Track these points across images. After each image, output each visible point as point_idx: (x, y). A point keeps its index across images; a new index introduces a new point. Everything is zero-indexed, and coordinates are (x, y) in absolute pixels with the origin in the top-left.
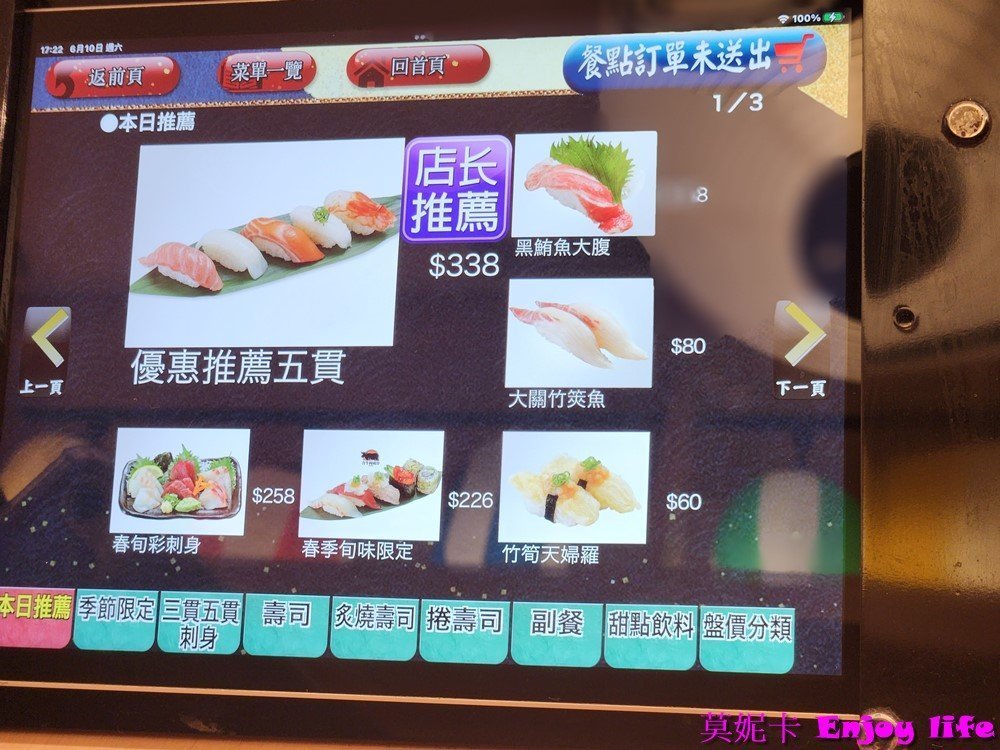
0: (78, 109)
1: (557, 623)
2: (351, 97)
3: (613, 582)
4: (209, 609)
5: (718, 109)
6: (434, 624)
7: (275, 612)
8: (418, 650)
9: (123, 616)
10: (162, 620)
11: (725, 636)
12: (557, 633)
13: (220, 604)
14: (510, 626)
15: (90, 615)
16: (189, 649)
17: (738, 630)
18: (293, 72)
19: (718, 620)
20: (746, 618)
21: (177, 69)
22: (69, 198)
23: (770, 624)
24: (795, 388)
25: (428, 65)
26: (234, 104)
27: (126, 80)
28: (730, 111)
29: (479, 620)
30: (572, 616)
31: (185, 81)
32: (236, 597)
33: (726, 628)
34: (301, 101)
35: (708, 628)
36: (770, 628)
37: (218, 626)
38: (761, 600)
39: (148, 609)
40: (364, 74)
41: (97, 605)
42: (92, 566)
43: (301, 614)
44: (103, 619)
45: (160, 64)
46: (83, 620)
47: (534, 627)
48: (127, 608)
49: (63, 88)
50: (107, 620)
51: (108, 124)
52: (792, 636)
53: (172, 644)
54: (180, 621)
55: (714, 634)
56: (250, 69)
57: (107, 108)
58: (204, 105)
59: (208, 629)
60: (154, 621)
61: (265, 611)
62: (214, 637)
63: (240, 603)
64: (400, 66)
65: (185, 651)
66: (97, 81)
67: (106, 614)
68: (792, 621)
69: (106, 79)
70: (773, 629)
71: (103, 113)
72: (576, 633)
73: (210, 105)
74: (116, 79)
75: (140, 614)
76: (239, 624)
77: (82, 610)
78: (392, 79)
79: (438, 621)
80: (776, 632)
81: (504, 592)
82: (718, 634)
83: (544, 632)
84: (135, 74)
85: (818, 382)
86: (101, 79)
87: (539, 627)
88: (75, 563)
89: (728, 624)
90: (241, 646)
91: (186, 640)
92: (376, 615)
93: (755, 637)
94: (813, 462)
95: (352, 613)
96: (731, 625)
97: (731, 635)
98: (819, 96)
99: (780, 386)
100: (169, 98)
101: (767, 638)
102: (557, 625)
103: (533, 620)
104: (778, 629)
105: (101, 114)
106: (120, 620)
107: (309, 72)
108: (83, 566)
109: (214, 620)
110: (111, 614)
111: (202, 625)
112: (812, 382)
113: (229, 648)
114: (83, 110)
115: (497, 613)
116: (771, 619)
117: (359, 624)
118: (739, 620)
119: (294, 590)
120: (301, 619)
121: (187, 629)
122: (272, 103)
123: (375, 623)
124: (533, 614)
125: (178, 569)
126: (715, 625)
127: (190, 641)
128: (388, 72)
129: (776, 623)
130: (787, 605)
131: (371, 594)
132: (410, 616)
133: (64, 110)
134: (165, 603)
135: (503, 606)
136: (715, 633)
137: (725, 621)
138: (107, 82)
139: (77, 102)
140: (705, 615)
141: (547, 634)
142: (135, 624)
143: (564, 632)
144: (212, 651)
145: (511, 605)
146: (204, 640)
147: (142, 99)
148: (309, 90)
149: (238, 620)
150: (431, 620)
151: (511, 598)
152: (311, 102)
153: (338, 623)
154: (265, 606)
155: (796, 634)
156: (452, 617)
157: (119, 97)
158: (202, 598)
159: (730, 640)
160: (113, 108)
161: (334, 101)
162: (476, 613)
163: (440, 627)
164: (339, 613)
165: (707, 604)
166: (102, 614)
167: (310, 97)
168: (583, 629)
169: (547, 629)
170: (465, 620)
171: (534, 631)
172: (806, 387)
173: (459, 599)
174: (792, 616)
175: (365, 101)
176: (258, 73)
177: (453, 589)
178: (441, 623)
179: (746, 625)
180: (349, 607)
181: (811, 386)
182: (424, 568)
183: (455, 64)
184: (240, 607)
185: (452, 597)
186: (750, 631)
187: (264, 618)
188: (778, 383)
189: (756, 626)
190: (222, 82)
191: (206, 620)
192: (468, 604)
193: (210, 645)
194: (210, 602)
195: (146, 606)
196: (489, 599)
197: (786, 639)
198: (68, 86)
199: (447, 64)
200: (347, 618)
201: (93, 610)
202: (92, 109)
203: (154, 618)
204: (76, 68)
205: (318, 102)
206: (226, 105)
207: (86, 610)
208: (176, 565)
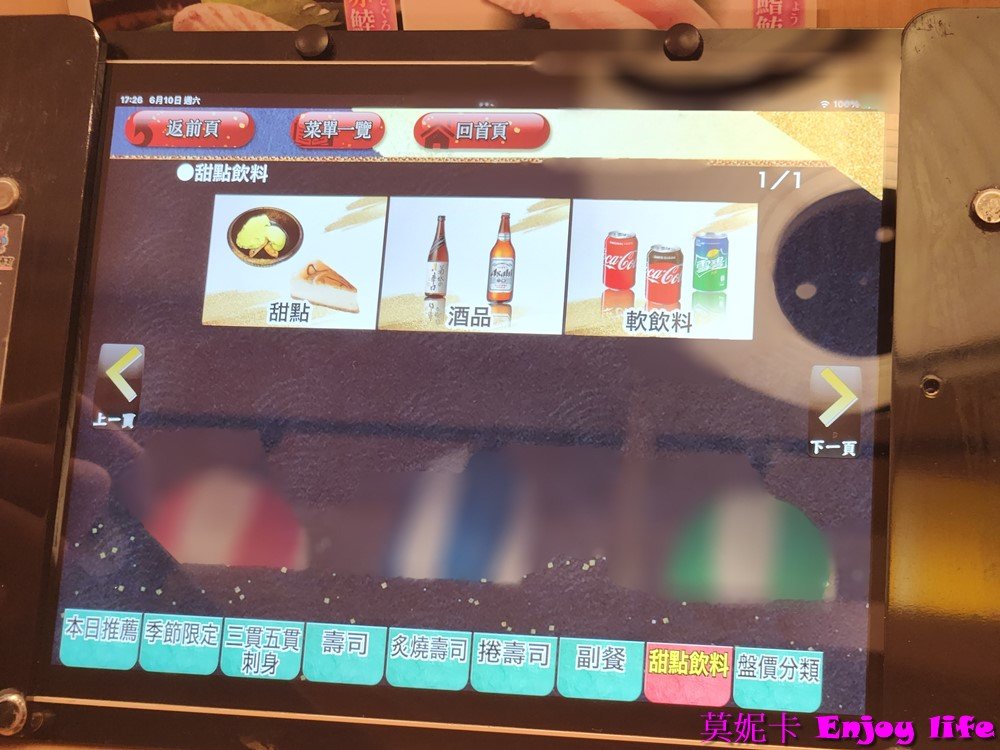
0: (156, 158)
1: (601, 658)
2: (417, 156)
3: (654, 622)
4: (271, 637)
5: (763, 185)
6: (486, 657)
7: (335, 642)
8: (469, 681)
9: (188, 640)
10: (225, 646)
11: (758, 676)
12: (600, 668)
13: (282, 632)
14: (557, 660)
15: (156, 639)
16: (250, 673)
17: (770, 670)
18: (363, 132)
19: (752, 660)
20: (777, 660)
21: (252, 125)
22: (145, 241)
23: (800, 666)
24: (828, 447)
25: (491, 130)
26: (306, 160)
27: (203, 132)
28: (773, 188)
29: (528, 653)
30: (615, 652)
31: (259, 135)
32: (297, 626)
33: (759, 668)
34: (370, 159)
35: (742, 668)
36: (799, 670)
37: (279, 653)
38: (792, 643)
39: (212, 635)
40: (430, 137)
41: (163, 629)
42: (159, 592)
43: (359, 644)
44: (169, 643)
45: (236, 119)
46: (149, 643)
47: (579, 662)
48: (192, 633)
49: (141, 136)
50: (172, 644)
51: (184, 173)
52: (820, 677)
53: (236, 669)
54: (243, 647)
55: (747, 673)
56: (321, 126)
57: (184, 158)
58: (277, 159)
59: (270, 655)
60: (217, 646)
61: (324, 639)
62: (275, 663)
63: (301, 632)
64: (465, 130)
65: (247, 675)
66: (174, 131)
67: (172, 638)
68: (820, 664)
69: (184, 129)
70: (803, 671)
71: (180, 162)
72: (619, 668)
73: (283, 159)
74: (193, 131)
75: (204, 640)
76: (299, 652)
77: (149, 633)
78: (457, 142)
79: (489, 653)
80: (805, 674)
81: (552, 628)
82: (751, 674)
83: (588, 667)
84: (212, 127)
85: (849, 443)
86: (178, 129)
87: (584, 662)
88: (143, 589)
89: (760, 665)
90: (301, 673)
91: (248, 665)
92: (430, 646)
93: (786, 678)
94: (843, 516)
95: (408, 644)
96: (763, 665)
97: (763, 675)
98: (856, 177)
99: (814, 445)
100: (244, 151)
101: (797, 679)
102: (601, 661)
103: (578, 655)
104: (807, 671)
105: (179, 163)
106: (185, 645)
107: (378, 132)
108: (150, 592)
109: (276, 647)
110: (177, 638)
111: (264, 651)
112: (844, 443)
113: (290, 674)
114: (160, 159)
115: (545, 648)
116: (800, 662)
117: (414, 655)
118: (771, 661)
119: (353, 621)
120: (359, 649)
121: (249, 654)
122: (342, 160)
123: (429, 654)
124: (578, 650)
125: (242, 597)
126: (748, 665)
127: (252, 666)
128: (453, 135)
129: (805, 665)
130: (816, 648)
131: (426, 626)
132: (462, 648)
133: (142, 158)
134: (229, 629)
135: (551, 641)
136: (749, 673)
137: (758, 662)
138: (184, 133)
139: (155, 150)
140: (740, 655)
141: (591, 668)
142: (200, 648)
143: (607, 668)
144: (273, 677)
145: (559, 640)
146: (265, 666)
147: (218, 151)
148: (378, 148)
149: (299, 647)
150: (482, 653)
151: (558, 634)
152: (379, 160)
153: (394, 652)
154: (325, 634)
155: (824, 675)
156: (502, 650)
157: (196, 148)
158: (265, 625)
159: (763, 679)
160: (190, 158)
161: (401, 160)
162: (524, 647)
163: (491, 659)
164: (395, 643)
165: (740, 645)
166: (168, 638)
167: (378, 155)
168: (626, 665)
169: (592, 664)
170: (515, 654)
171: (579, 666)
172: (838, 447)
173: (509, 633)
174: (821, 659)
175: (431, 161)
176: (330, 131)
177: (504, 624)
178: (491, 656)
179: (777, 666)
180: (405, 639)
181: (842, 446)
182: (477, 603)
183: (517, 130)
184: (300, 635)
185: (503, 631)
186: (780, 672)
187: (323, 647)
188: (812, 442)
189: (787, 667)
190: (294, 138)
191: (268, 646)
192: (518, 638)
193: (271, 670)
194: (273, 630)
195: (210, 632)
196: (537, 634)
197: (813, 680)
198: (146, 135)
199: (509, 130)
200: (402, 649)
201: (159, 634)
202: (170, 158)
203: (218, 643)
204: (154, 118)
205: (386, 160)
206: (298, 159)
207: (152, 634)
208: (240, 593)
